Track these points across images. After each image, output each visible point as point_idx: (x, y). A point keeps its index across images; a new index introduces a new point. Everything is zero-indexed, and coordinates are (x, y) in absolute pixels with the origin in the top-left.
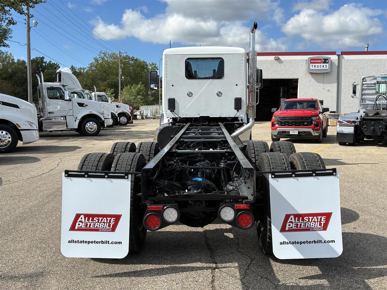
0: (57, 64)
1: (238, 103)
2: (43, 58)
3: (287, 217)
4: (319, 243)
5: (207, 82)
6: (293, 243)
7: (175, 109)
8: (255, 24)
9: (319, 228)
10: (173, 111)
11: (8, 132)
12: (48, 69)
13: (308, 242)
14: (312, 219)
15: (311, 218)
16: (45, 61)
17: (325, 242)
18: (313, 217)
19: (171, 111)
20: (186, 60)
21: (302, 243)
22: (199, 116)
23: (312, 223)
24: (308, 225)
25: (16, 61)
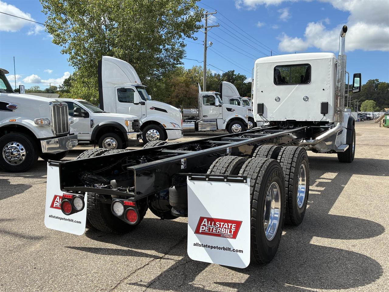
0: (244, 75)
1: (325, 108)
2: (233, 71)
3: (202, 219)
4: (228, 250)
5: (294, 88)
6: (205, 246)
7: (263, 113)
8: (345, 27)
9: (229, 236)
10: (262, 115)
11: (158, 131)
12: (237, 80)
13: (218, 248)
14: (223, 225)
15: (222, 223)
16: (235, 74)
17: (234, 250)
18: (224, 223)
19: (260, 115)
20: (275, 67)
21: (213, 248)
22: (285, 120)
23: (223, 229)
24: (219, 230)
25: (213, 75)
